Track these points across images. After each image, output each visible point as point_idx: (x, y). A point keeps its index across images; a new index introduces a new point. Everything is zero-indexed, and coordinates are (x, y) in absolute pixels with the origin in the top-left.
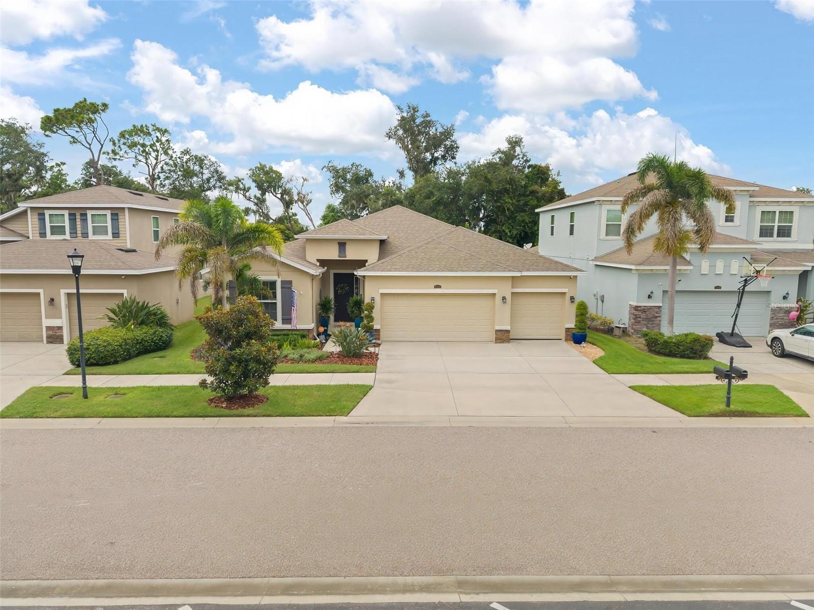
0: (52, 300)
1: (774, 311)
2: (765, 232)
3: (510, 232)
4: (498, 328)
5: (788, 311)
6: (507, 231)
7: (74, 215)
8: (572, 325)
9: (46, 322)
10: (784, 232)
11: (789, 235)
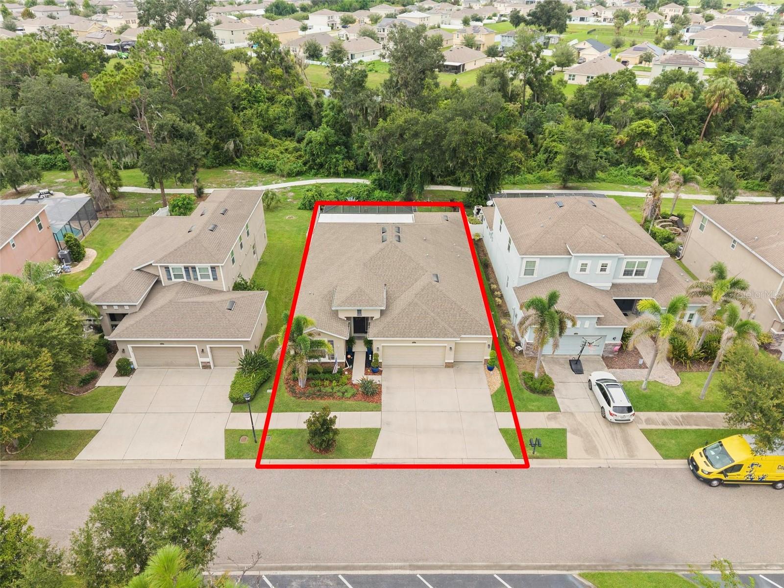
0: (203, 350)
1: (606, 345)
2: (627, 273)
3: (480, 174)
4: (446, 361)
5: (615, 345)
6: (478, 173)
7: (188, 268)
8: (489, 358)
9: (201, 360)
10: (640, 273)
11: (642, 275)
